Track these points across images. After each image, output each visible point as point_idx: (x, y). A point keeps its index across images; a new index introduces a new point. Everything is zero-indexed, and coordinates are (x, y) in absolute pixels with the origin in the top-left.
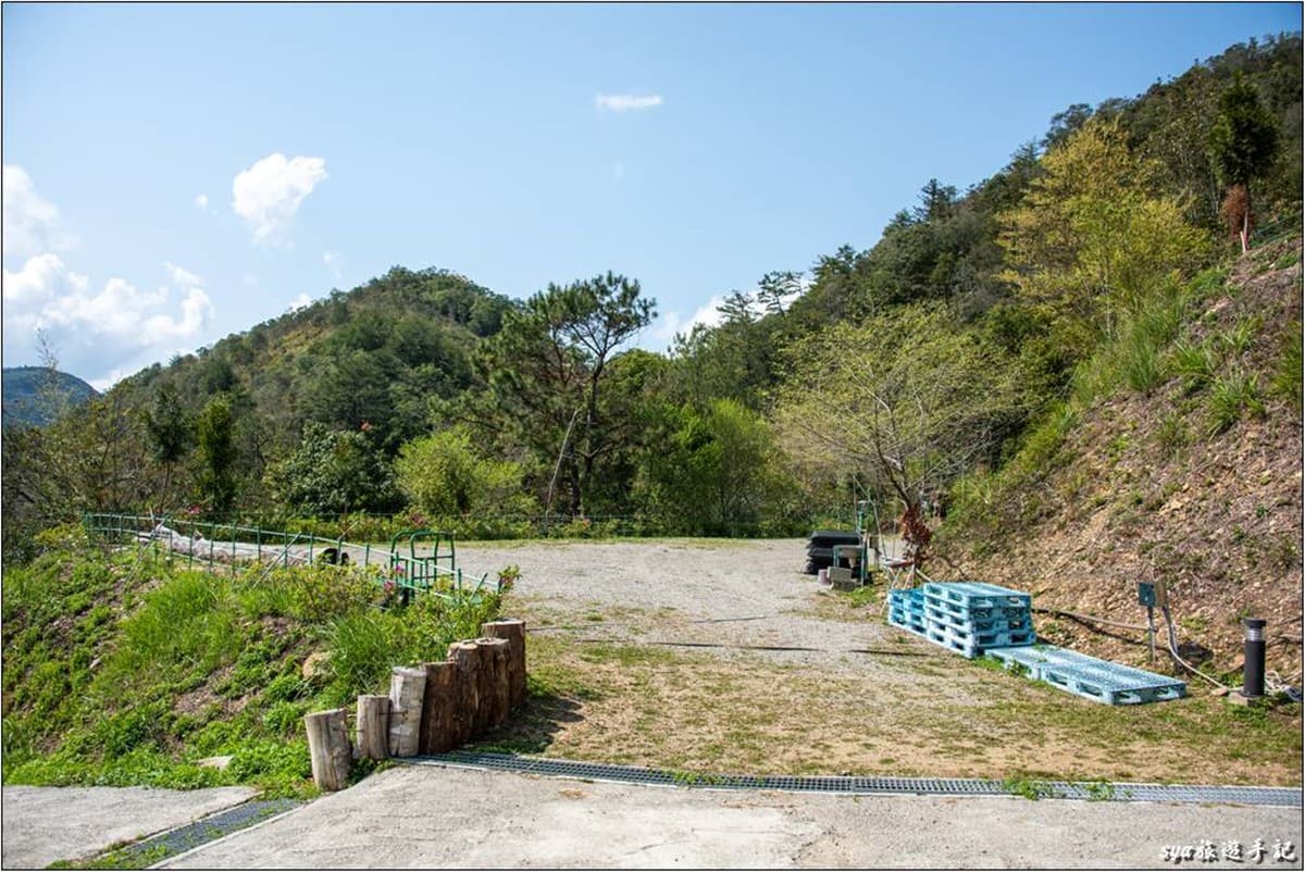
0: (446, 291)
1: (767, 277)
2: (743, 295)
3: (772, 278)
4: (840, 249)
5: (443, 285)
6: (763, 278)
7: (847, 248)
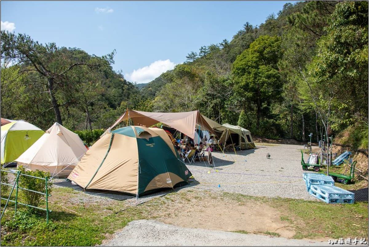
0: (81, 55)
1: (202, 47)
2: (194, 53)
3: (204, 48)
4: (223, 40)
5: (80, 53)
6: (201, 48)
7: (225, 40)
